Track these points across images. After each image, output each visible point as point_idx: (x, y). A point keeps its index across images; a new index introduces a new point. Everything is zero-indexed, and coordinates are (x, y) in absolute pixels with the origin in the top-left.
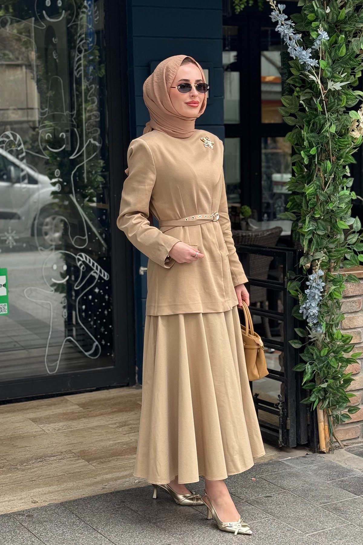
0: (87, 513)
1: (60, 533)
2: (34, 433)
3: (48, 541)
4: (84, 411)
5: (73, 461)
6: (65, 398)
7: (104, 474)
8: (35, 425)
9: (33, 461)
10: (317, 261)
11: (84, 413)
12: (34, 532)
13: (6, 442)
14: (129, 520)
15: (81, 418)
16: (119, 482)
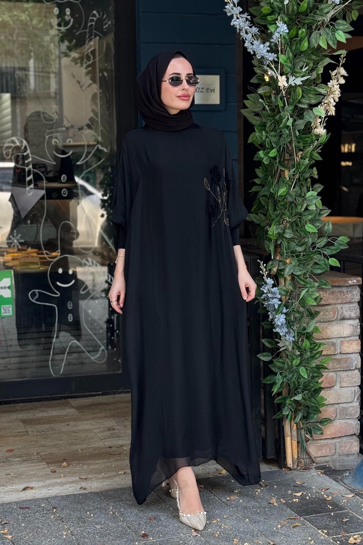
4: (78, 414)
5: (34, 463)
6: (68, 401)
7: (56, 478)
8: (23, 426)
11: (76, 416)
15: (70, 421)
16: (64, 487)
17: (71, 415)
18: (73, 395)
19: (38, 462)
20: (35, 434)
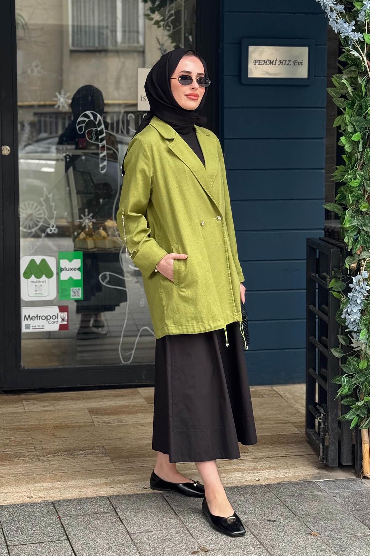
0: (72, 515)
1: (30, 533)
2: (82, 424)
3: (12, 541)
4: (147, 405)
5: (98, 458)
6: (137, 390)
7: (119, 475)
8: (89, 416)
9: (60, 454)
10: (362, 261)
11: (145, 407)
12: (6, 529)
13: (49, 430)
14: (108, 529)
15: (138, 413)
16: (127, 486)
17: (139, 406)
18: (142, 383)
19: (102, 456)
20: (101, 425)
